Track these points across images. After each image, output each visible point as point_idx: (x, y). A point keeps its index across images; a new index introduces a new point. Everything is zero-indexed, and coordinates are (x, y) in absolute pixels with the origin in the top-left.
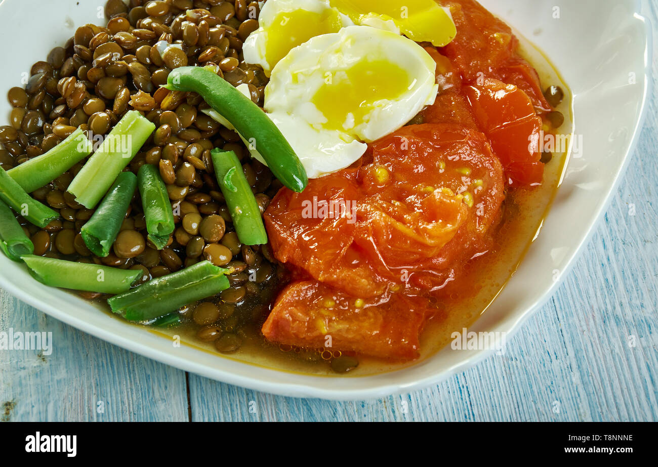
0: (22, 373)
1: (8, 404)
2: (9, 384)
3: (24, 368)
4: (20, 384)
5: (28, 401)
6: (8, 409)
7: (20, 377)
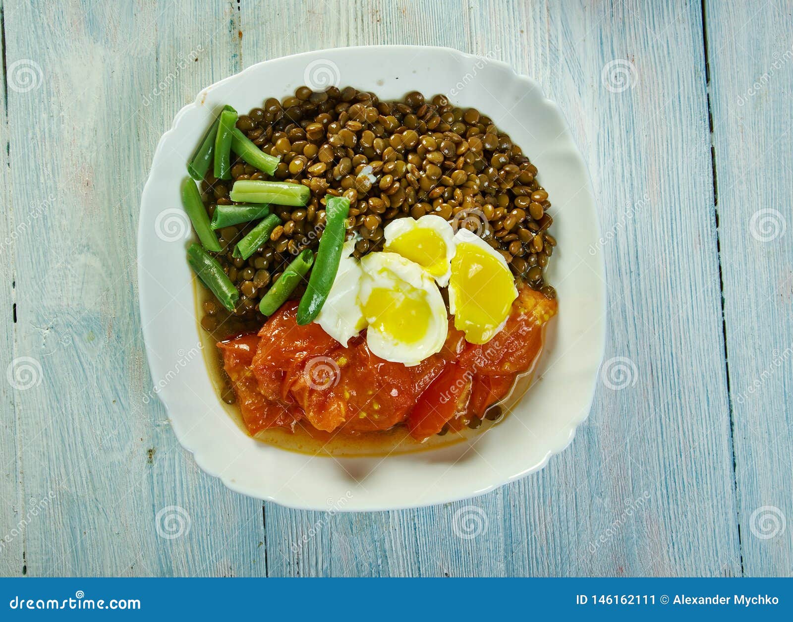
0: (158, 429)
1: (150, 451)
2: (150, 436)
3: (159, 426)
4: (157, 437)
5: (163, 450)
6: (151, 455)
7: (157, 431)
